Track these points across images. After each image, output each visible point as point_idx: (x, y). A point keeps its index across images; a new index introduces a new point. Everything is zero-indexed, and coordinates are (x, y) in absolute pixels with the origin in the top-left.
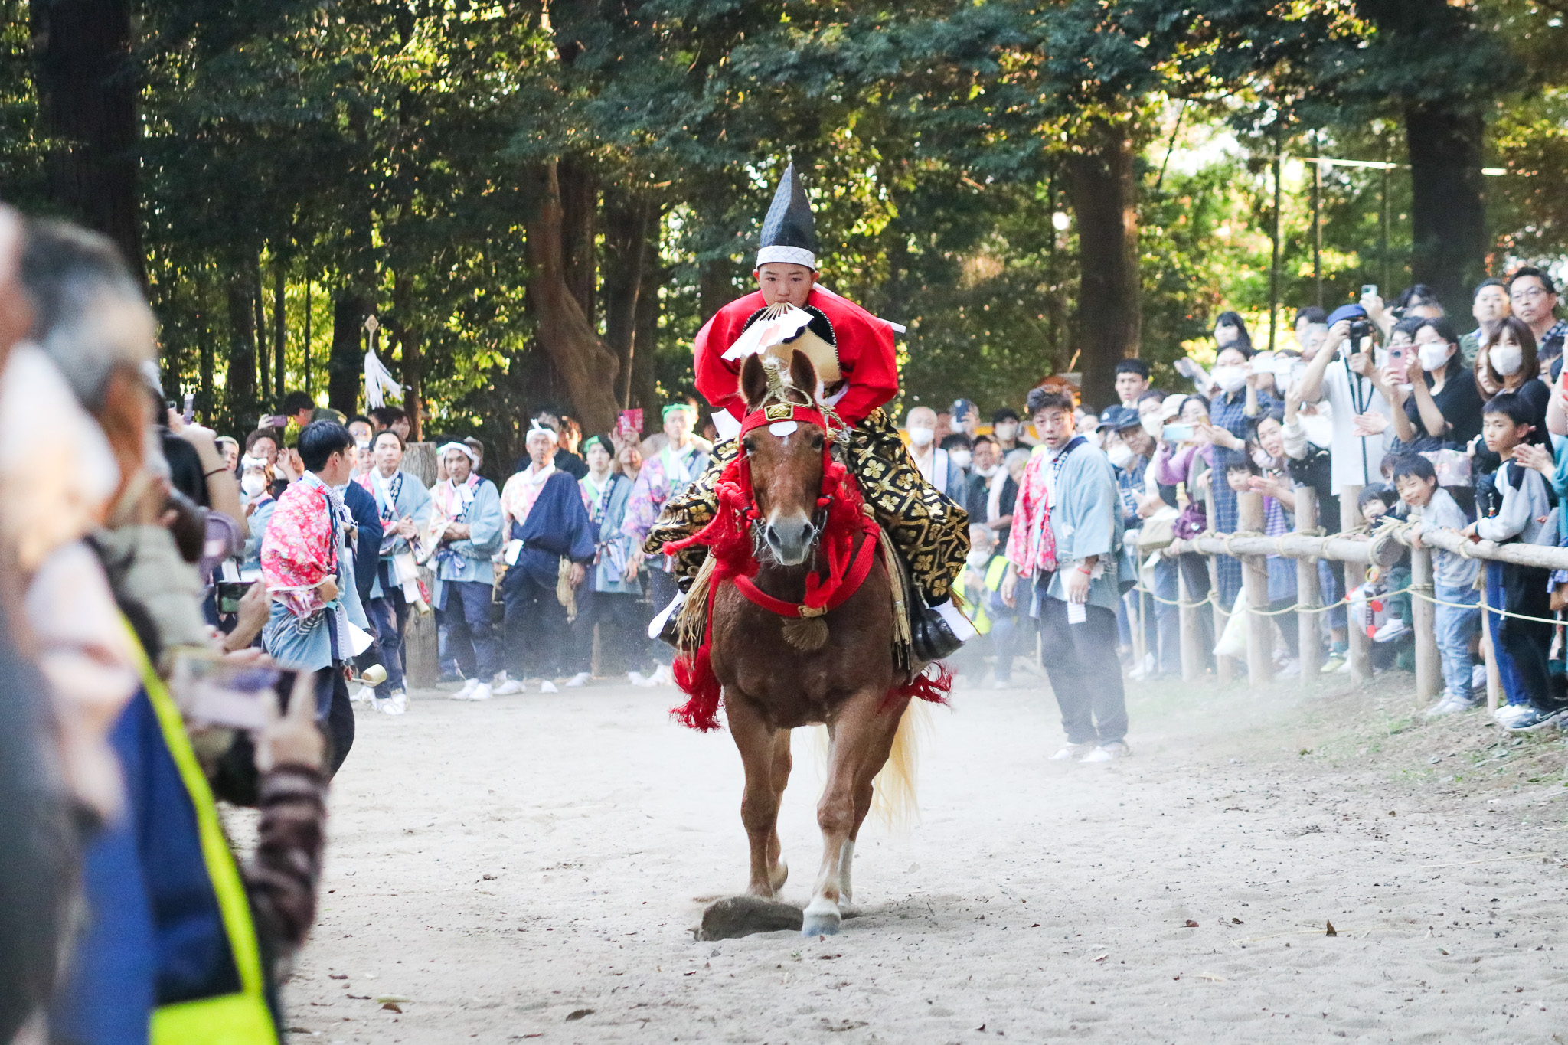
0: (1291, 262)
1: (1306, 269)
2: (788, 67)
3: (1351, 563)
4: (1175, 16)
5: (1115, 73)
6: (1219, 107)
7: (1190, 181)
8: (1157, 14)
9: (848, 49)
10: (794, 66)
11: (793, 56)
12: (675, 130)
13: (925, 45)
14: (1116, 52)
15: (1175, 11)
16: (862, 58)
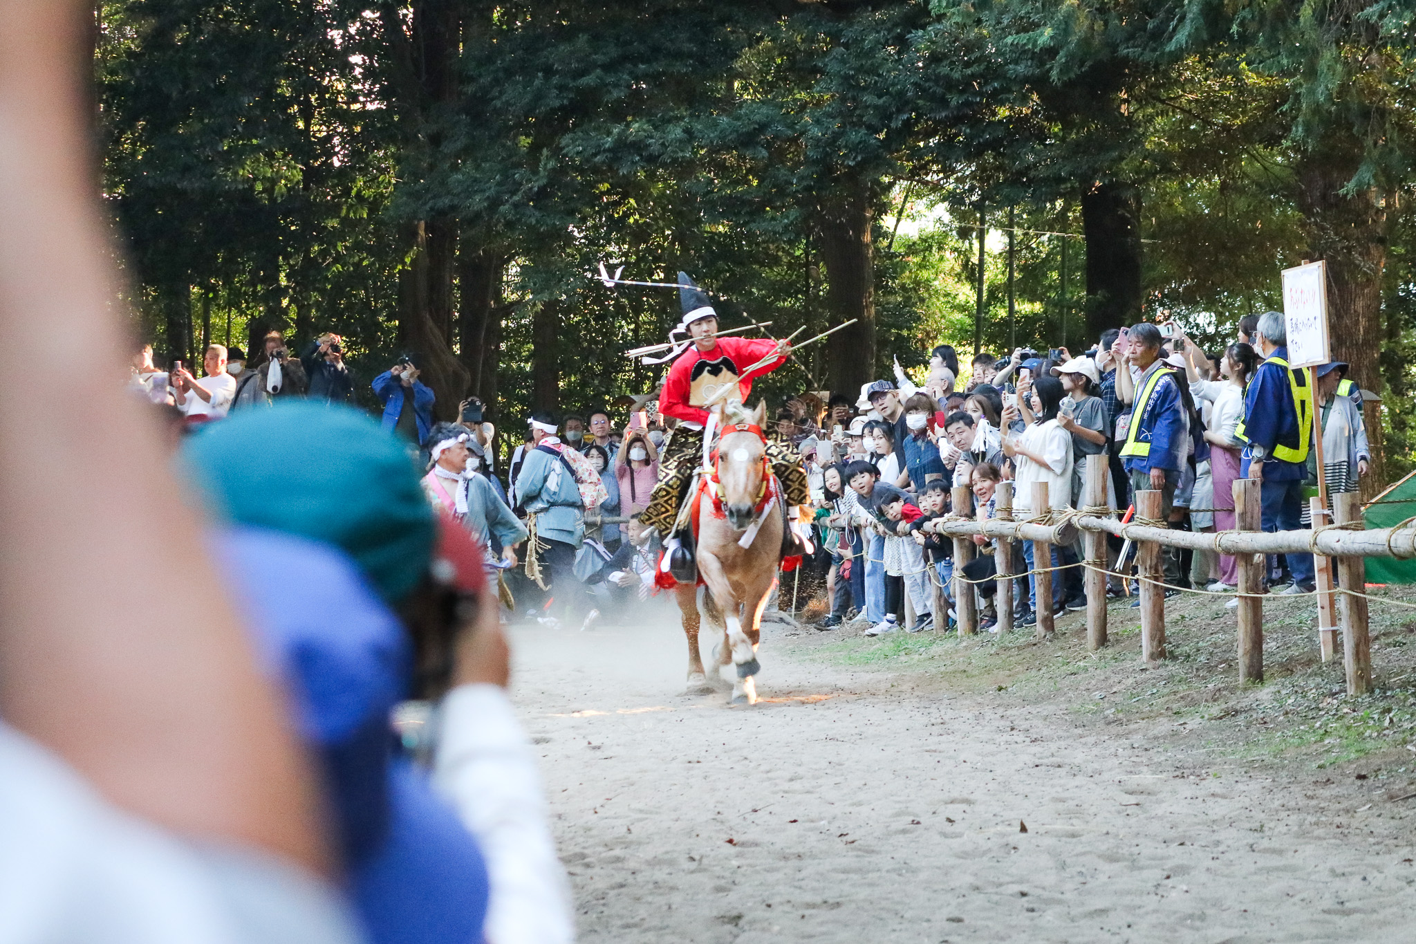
0: (991, 308)
1: (1003, 313)
2: (605, 151)
3: (1038, 542)
4: (905, 117)
5: (859, 158)
6: (936, 187)
7: (914, 243)
8: (892, 114)
9: (652, 137)
10: (609, 150)
11: (609, 141)
12: (516, 198)
13: (712, 135)
14: (860, 142)
15: (905, 113)
16: (663, 144)
